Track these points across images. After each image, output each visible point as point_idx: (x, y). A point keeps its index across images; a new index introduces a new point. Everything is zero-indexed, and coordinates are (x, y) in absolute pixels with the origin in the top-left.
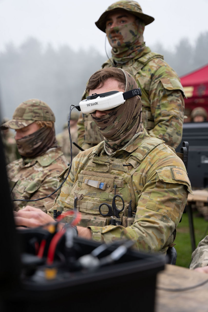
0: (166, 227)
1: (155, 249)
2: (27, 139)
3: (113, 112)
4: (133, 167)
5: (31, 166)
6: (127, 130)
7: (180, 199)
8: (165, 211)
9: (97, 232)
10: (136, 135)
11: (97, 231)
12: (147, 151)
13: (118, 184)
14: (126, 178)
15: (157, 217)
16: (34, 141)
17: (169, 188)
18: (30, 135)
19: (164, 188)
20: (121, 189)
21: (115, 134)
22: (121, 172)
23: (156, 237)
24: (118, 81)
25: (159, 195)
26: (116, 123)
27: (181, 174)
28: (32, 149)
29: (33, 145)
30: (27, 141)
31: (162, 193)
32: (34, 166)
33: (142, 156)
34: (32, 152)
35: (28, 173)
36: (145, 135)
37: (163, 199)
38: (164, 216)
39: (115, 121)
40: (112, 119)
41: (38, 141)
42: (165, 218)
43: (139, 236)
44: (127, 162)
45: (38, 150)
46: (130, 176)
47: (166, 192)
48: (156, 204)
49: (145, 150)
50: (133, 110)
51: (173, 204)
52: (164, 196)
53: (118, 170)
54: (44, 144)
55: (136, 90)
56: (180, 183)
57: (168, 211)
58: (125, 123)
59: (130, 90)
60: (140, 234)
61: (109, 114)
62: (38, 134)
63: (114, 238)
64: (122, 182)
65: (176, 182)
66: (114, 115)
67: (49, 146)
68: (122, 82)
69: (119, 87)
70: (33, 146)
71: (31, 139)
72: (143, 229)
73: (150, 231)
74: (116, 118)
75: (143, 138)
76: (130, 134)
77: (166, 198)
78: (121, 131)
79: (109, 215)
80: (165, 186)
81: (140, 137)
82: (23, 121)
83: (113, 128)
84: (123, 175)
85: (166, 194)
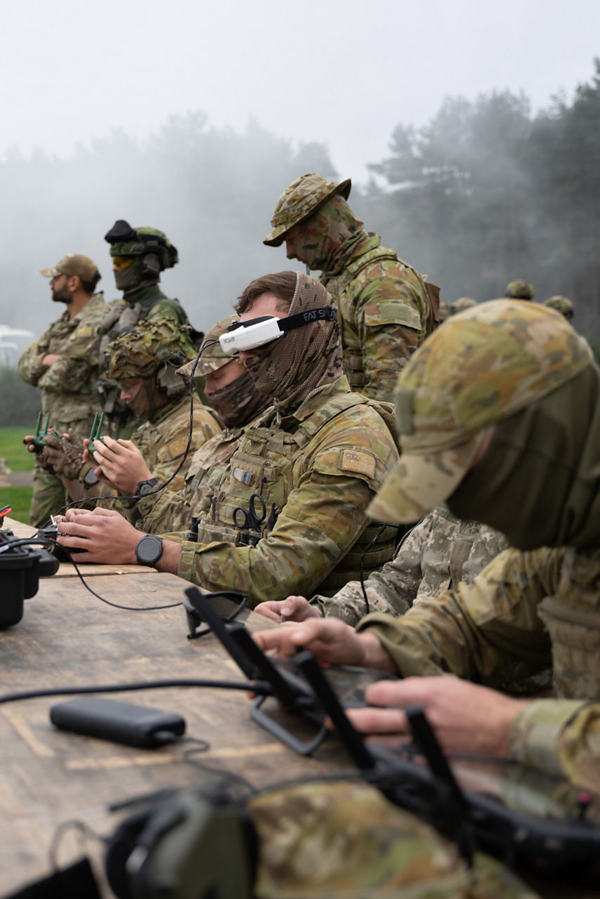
0: (310, 547)
1: (284, 581)
2: (223, 393)
3: (264, 351)
4: (298, 447)
5: (234, 440)
6: (296, 382)
7: (350, 502)
8: (314, 520)
9: (190, 551)
10: (315, 391)
11: (190, 548)
12: (325, 418)
13: (268, 475)
14: (284, 466)
15: (297, 530)
16: (236, 395)
17: (331, 483)
18: (227, 386)
19: (322, 483)
20: (272, 485)
21: (275, 389)
22: (278, 455)
23: (291, 563)
24: (278, 297)
25: (312, 495)
26: (272, 369)
27: (356, 460)
28: (235, 410)
29: (237, 404)
30: (224, 398)
31: (315, 491)
32: (238, 440)
33: (315, 427)
34: (236, 415)
35: (227, 452)
36: (335, 390)
37: (315, 501)
38: (311, 530)
39: (269, 367)
40: (264, 364)
41: (244, 396)
42: (312, 532)
43: (257, 559)
44: (291, 438)
45: (248, 412)
46: (290, 462)
47: (323, 489)
48: (301, 509)
49: (323, 416)
50: (305, 347)
51: (334, 511)
52: (318, 497)
53: (275, 452)
54: (258, 399)
55: (314, 312)
56: (348, 475)
57: (320, 521)
58: (289, 370)
59: (299, 312)
60: (260, 558)
61: (259, 356)
62: (242, 382)
63: (215, 560)
64: (273, 473)
65: (341, 474)
66: (267, 356)
67: (268, 402)
68: (284, 299)
69: (278, 308)
70: (236, 406)
71: (229, 393)
72: (268, 550)
73: (279, 554)
74: (271, 362)
75: (331, 395)
76: (304, 390)
77: (321, 500)
78: (285, 383)
79: (246, 527)
80: (325, 480)
81: (323, 392)
82: (212, 359)
83: (269, 379)
84: (280, 460)
85: (323, 493)
